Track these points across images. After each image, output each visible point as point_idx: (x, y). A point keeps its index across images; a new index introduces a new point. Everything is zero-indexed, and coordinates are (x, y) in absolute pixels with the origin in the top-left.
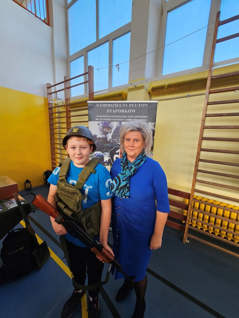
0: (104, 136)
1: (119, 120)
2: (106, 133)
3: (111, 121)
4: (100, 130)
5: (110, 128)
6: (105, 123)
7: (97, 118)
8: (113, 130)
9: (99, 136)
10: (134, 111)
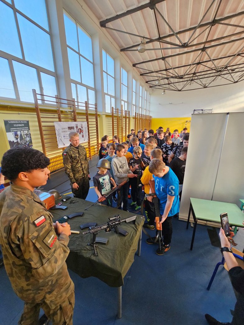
1: (20, 130)
2: (17, 139)
4: (15, 137)
5: (17, 135)
6: (15, 133)
7: (11, 130)
8: (19, 136)
9: (15, 141)
10: (23, 125)
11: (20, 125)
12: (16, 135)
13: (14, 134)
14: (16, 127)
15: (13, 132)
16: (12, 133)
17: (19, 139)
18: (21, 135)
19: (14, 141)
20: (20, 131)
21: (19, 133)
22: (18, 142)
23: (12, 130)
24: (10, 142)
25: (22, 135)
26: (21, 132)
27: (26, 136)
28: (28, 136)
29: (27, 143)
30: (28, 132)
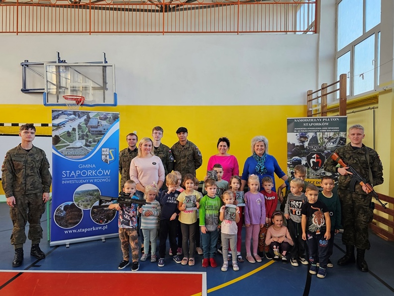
0: (301, 144)
3: (307, 132)
4: (298, 139)
5: (306, 138)
6: (302, 134)
7: (295, 130)
8: (310, 139)
10: (327, 124)
11: (317, 124)
12: (303, 137)
13: (298, 135)
14: (309, 127)
15: (298, 133)
16: (296, 133)
18: (314, 139)
19: (294, 144)
20: (316, 133)
21: (310, 135)
22: (303, 146)
23: (297, 130)
24: (289, 144)
25: (318, 138)
26: (318, 133)
27: (326, 140)
29: (325, 151)
30: (335, 134)
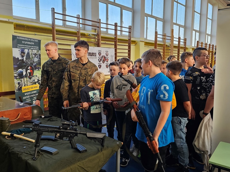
0: (22, 58)
1: (28, 48)
2: (23, 56)
3: (24, 49)
6: (22, 50)
7: (18, 46)
8: (26, 54)
9: (20, 58)
10: (33, 43)
11: (29, 43)
12: (23, 52)
13: (20, 51)
14: (24, 44)
15: (20, 49)
17: (25, 58)
18: (28, 53)
19: (18, 58)
21: (26, 51)
22: (23, 60)
24: (14, 58)
25: (30, 54)
26: (30, 50)
27: (34, 56)
28: (36, 56)
29: (34, 64)
30: (37, 52)
